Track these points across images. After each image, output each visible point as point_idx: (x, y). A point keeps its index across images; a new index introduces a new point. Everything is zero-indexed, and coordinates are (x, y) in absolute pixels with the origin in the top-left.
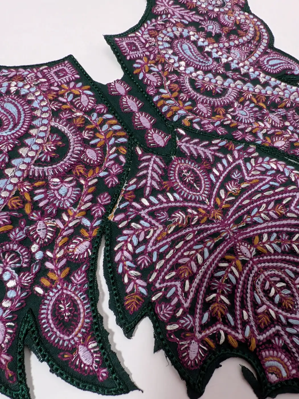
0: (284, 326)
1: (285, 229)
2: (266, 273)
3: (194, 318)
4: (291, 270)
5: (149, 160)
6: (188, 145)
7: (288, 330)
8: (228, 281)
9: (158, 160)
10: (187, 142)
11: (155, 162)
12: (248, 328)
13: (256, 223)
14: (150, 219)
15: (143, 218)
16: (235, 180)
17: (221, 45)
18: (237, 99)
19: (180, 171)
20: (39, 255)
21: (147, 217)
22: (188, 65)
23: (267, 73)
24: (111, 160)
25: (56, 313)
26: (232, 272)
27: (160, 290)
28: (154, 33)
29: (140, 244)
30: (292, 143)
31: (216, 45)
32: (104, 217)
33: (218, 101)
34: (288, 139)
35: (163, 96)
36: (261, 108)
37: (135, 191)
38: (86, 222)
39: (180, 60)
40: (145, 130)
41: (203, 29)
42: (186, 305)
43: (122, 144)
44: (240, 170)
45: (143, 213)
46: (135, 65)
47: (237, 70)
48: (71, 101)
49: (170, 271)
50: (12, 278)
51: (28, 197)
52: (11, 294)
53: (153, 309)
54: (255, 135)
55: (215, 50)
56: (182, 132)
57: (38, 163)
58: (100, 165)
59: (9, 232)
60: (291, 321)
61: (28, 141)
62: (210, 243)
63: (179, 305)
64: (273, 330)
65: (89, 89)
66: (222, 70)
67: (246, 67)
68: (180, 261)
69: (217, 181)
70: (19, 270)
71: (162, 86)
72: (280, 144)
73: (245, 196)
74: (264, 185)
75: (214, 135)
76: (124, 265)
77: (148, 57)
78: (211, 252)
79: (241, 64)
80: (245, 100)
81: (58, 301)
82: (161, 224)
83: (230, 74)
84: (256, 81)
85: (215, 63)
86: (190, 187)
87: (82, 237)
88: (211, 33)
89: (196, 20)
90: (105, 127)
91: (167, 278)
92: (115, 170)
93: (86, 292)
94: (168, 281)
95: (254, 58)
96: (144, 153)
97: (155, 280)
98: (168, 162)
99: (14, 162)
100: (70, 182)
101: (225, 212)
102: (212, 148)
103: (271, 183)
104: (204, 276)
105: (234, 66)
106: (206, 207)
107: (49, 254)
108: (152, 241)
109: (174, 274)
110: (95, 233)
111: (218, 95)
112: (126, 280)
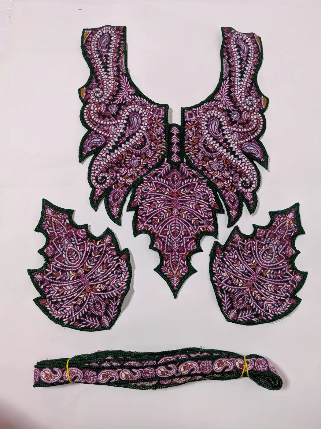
4: (185, 226)
7: (169, 239)
21: (153, 183)
26: (166, 215)
42: (147, 215)
54: (212, 176)
60: (172, 238)
66: (222, 141)
74: (198, 196)
94: (147, 205)
108: (150, 191)
109: (149, 204)
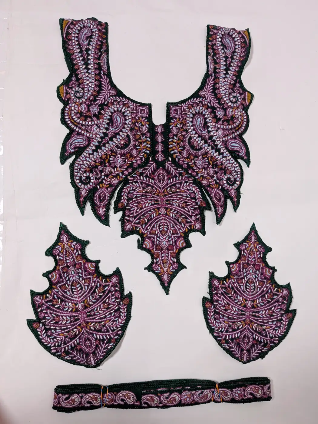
0: (157, 237)
1: (181, 212)
2: (164, 221)
3: (134, 220)
5: (152, 164)
6: (169, 165)
8: (151, 216)
9: (155, 165)
10: (169, 164)
11: (153, 166)
12: (147, 231)
13: (173, 205)
14: (140, 184)
15: (138, 183)
16: (176, 187)
17: (217, 125)
18: (203, 155)
19: (160, 174)
20: (103, 177)
22: (194, 130)
23: (227, 148)
24: (140, 157)
25: (100, 195)
27: (130, 206)
28: (191, 107)
29: (132, 190)
30: (210, 184)
31: (214, 124)
32: (127, 176)
33: (193, 152)
34: (210, 182)
35: (174, 140)
36: (209, 164)
37: (141, 172)
38: (121, 174)
39: (192, 126)
40: (158, 152)
41: (215, 113)
43: (147, 153)
44: (181, 185)
45: (139, 181)
46: (172, 121)
47: (214, 141)
48: (139, 127)
49: (136, 203)
50: (93, 179)
51: (108, 157)
52: (91, 184)
53: (125, 211)
55: (212, 127)
56: (170, 159)
57: (117, 147)
58: (135, 157)
59: (98, 166)
61: (118, 136)
62: (153, 202)
63: (133, 213)
64: (154, 236)
65: (148, 125)
67: (219, 142)
68: (141, 202)
69: (170, 184)
70: (96, 178)
71: (176, 136)
72: (204, 182)
73: (176, 194)
75: (181, 166)
76: (124, 194)
77: (179, 119)
78: (152, 205)
79: (218, 139)
80: (206, 157)
81: (102, 193)
82: (143, 188)
83: (209, 141)
84: (218, 150)
85: (207, 133)
86: (160, 181)
87: (117, 178)
88: (217, 116)
89: (215, 106)
90: (145, 144)
91: (134, 204)
92: (139, 162)
93: (110, 195)
95: (226, 138)
96: (152, 161)
97: (130, 203)
98: (158, 168)
99: (110, 142)
100: (123, 159)
101: (165, 195)
102: (176, 171)
103: (188, 195)
104: (145, 211)
105: (214, 138)
106: (160, 190)
107: (106, 178)
110: (121, 179)
111: (196, 150)
112: (122, 198)
